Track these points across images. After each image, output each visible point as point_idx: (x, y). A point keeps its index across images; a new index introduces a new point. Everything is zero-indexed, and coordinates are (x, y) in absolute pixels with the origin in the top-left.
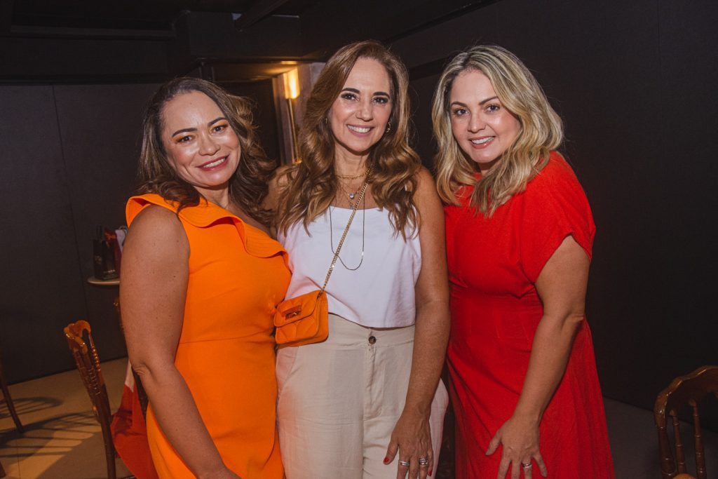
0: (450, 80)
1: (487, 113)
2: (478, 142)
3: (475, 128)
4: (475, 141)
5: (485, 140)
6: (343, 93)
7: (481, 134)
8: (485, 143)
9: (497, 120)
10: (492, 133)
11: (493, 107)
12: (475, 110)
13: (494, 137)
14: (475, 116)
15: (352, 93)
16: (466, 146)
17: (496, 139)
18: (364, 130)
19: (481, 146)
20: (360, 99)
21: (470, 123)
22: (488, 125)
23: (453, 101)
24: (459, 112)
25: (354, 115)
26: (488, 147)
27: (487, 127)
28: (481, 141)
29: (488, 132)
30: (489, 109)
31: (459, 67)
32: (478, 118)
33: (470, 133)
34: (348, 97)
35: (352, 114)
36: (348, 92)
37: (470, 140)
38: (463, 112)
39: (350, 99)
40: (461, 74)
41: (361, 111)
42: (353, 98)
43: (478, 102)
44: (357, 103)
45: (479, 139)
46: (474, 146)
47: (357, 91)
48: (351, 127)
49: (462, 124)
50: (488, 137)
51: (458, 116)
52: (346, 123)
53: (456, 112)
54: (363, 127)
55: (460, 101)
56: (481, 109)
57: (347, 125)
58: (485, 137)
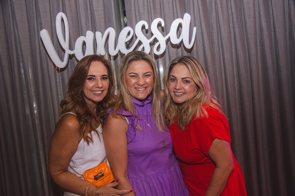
0: (172, 66)
1: (184, 83)
2: (177, 94)
3: (178, 88)
4: (176, 93)
5: (180, 94)
6: (88, 77)
7: (179, 91)
8: (180, 95)
9: (187, 87)
10: (184, 92)
11: (187, 81)
12: (179, 81)
13: (184, 93)
14: (179, 83)
15: (92, 77)
16: (172, 94)
17: (185, 95)
18: (100, 92)
19: (178, 96)
20: (96, 79)
21: (176, 85)
22: (183, 88)
23: (171, 74)
24: (173, 80)
25: (94, 87)
26: (181, 97)
27: (183, 89)
28: (179, 94)
29: (182, 91)
30: (185, 82)
31: (177, 62)
32: (180, 84)
33: (175, 89)
34: (90, 79)
35: (93, 86)
36: (90, 77)
37: (174, 92)
38: (174, 80)
39: (91, 80)
40: (177, 64)
41: (97, 84)
42: (92, 79)
43: (181, 78)
44: (95, 81)
45: (178, 92)
46: (175, 95)
47: (94, 76)
48: (93, 92)
49: (172, 85)
50: (182, 93)
51: (172, 81)
52: (91, 90)
53: (171, 79)
54: (99, 91)
55: (174, 75)
56: (182, 81)
57: (91, 91)
58: (181, 93)
